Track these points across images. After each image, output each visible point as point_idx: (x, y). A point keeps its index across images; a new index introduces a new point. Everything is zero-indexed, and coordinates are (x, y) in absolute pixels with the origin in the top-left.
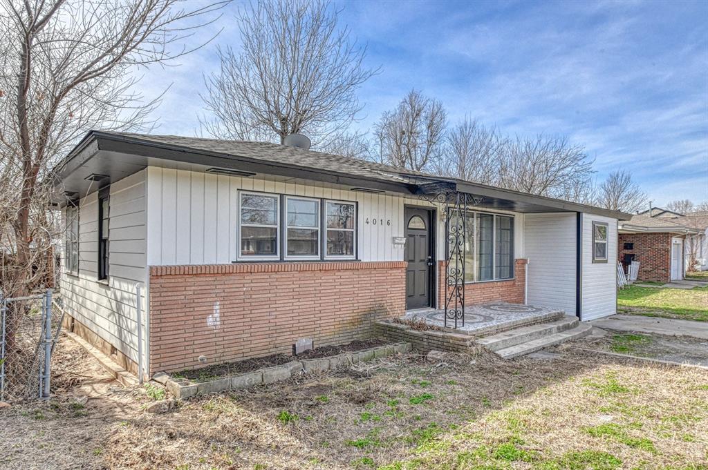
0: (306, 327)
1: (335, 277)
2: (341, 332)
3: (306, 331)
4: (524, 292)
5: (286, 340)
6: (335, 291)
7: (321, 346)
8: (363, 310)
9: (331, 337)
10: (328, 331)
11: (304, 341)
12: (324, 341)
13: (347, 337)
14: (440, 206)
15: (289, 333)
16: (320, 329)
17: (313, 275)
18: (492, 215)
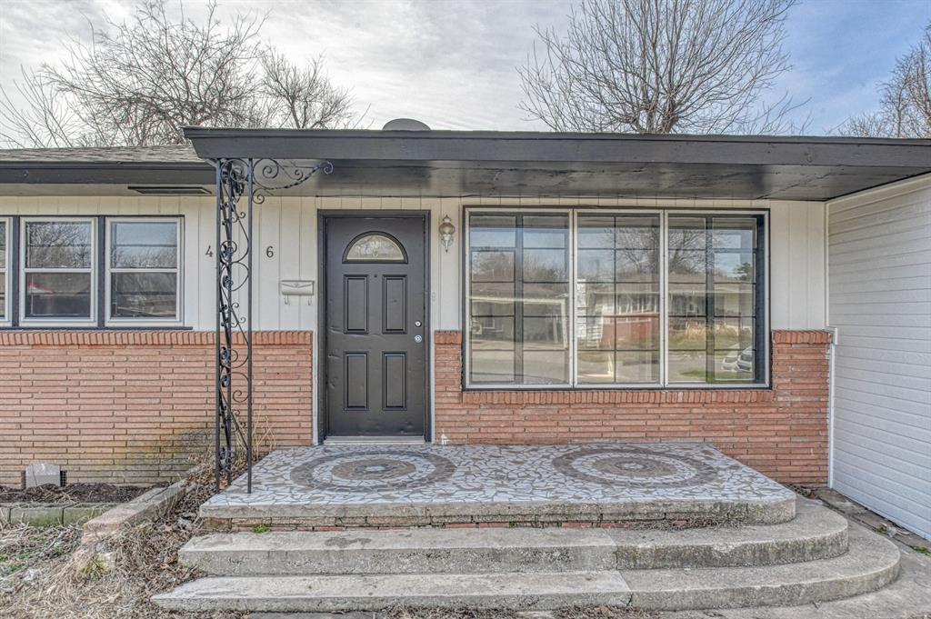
0: (47, 444)
1: (114, 358)
2: (128, 462)
3: (48, 450)
4: (825, 428)
5: (8, 462)
6: (113, 383)
7: (81, 481)
8: (186, 425)
9: (107, 468)
10: (98, 456)
11: (44, 467)
12: (91, 474)
13: (144, 474)
14: (444, 208)
15: (14, 450)
16: (78, 450)
17: (62, 352)
18: (658, 215)
